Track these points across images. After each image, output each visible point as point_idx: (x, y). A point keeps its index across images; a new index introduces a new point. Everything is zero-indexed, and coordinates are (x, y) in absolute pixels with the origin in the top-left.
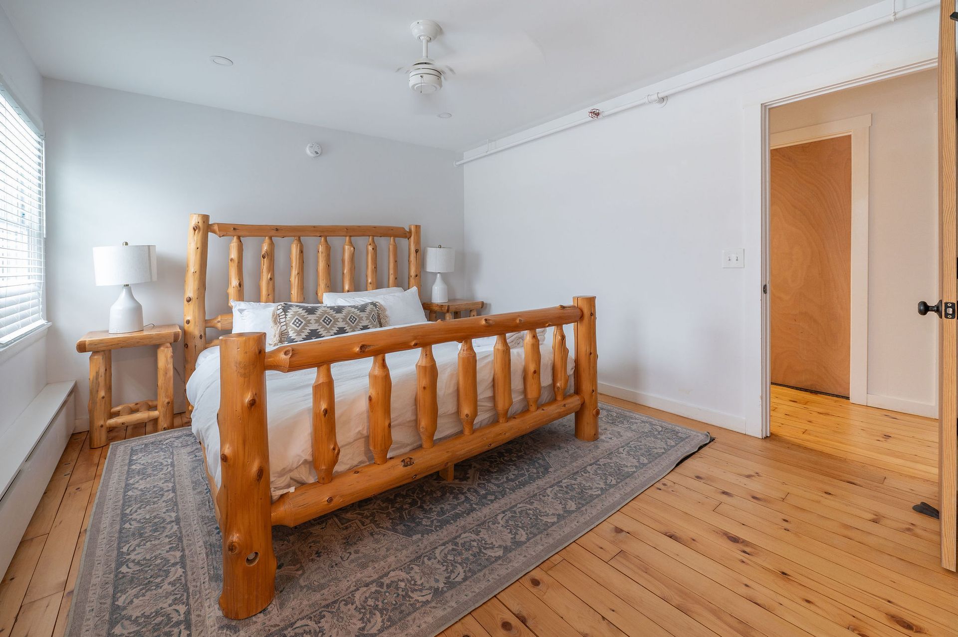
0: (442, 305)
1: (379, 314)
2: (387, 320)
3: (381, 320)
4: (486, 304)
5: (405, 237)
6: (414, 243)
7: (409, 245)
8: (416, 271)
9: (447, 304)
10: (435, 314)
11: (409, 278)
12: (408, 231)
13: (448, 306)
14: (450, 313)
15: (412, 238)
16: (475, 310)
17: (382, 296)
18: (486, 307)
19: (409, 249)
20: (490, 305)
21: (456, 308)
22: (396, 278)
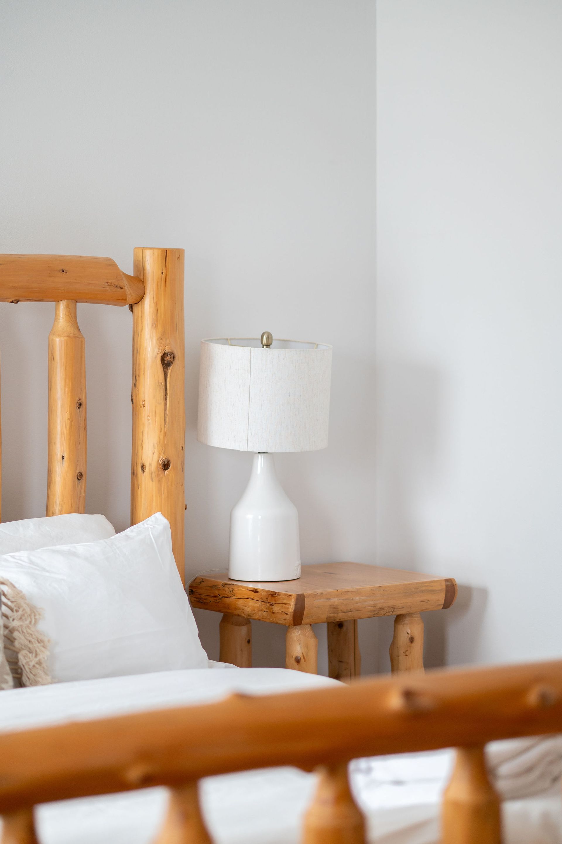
0: (273, 594)
1: (11, 631)
2: (44, 655)
3: (20, 656)
4: (468, 590)
5: (120, 300)
6: (155, 325)
7: (136, 333)
8: (163, 446)
9: (294, 589)
10: (244, 630)
11: (134, 473)
12: (131, 273)
13: (300, 599)
14: (308, 630)
15: (148, 303)
16: (417, 618)
17: (23, 555)
18: (466, 606)
19: (136, 351)
20: (484, 593)
21: (333, 608)
22: (80, 476)
